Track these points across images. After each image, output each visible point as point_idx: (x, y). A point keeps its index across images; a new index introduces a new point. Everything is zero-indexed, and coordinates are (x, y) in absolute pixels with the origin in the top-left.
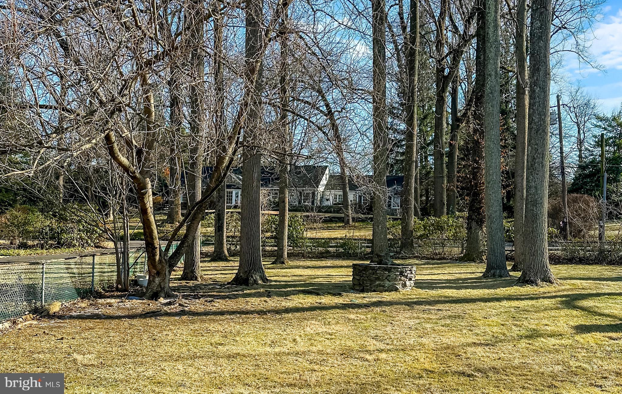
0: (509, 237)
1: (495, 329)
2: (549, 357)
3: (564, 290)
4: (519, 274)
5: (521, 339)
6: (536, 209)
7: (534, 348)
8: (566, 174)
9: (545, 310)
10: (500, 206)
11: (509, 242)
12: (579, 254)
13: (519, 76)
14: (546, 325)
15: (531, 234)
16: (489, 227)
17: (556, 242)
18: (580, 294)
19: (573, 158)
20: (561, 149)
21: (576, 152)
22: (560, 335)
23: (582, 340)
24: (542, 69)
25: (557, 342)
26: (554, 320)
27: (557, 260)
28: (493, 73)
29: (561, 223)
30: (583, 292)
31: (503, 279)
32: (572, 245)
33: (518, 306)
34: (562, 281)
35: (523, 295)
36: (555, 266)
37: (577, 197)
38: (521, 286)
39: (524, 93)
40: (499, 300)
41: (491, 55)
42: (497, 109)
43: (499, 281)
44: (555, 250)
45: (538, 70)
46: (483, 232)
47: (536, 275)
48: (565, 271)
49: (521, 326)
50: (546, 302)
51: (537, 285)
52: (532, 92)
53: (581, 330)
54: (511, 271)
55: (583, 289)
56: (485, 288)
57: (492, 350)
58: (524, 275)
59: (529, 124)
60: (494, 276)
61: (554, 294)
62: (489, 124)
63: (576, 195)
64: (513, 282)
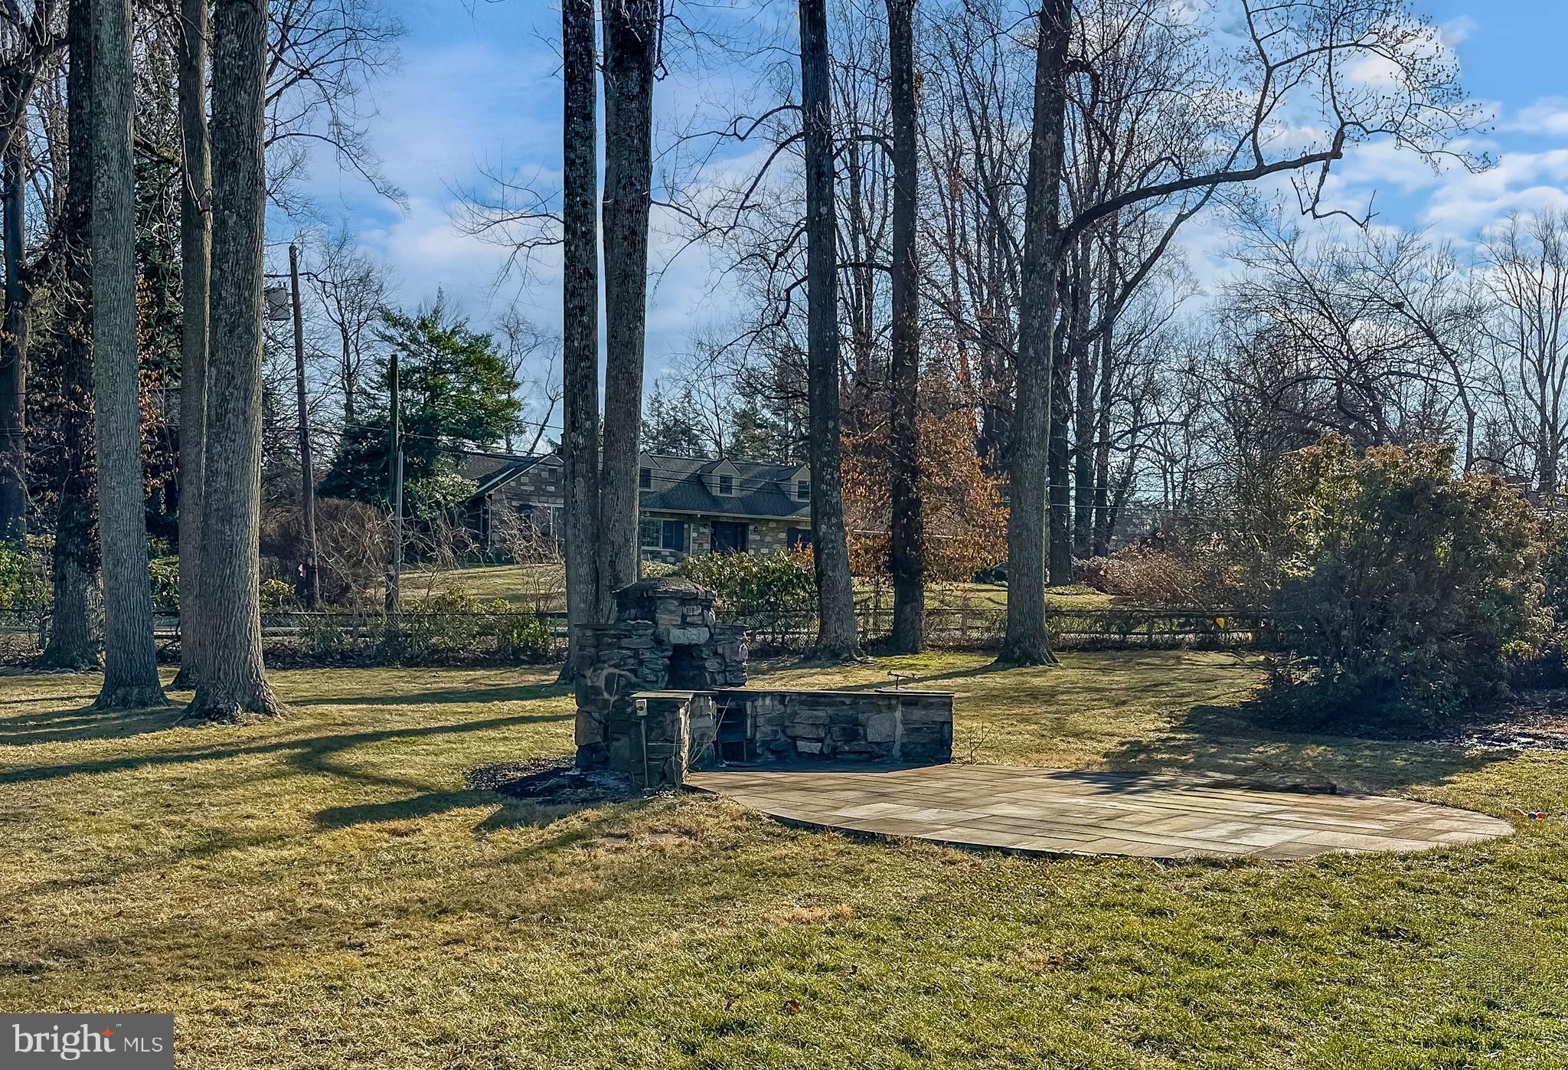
0: (169, 600)
1: (114, 840)
2: (248, 893)
3: (299, 730)
4: (189, 696)
5: (179, 857)
6: (231, 530)
7: (213, 876)
8: (314, 449)
9: (247, 781)
10: (139, 520)
11: (167, 614)
12: (340, 642)
13: (188, 176)
14: (248, 817)
15: (219, 595)
16: (112, 577)
17: (286, 614)
18: (336, 736)
19: (331, 410)
20: (300, 384)
21: (338, 397)
22: (279, 838)
23: (329, 845)
24: (245, 166)
25: (271, 854)
26: (269, 804)
27: (288, 659)
28: (114, 154)
29: (300, 568)
30: (344, 731)
31: (149, 709)
32: (324, 621)
33: (183, 776)
34: (295, 709)
35: (198, 749)
36: (283, 674)
37: (337, 506)
38: (193, 726)
39: (202, 226)
40: (131, 764)
41: (110, 102)
42: (125, 256)
43: (137, 715)
44: (285, 634)
45: (234, 166)
46: (97, 588)
47: (231, 695)
48: (307, 686)
49: (183, 827)
50: (255, 761)
51: (234, 722)
52: (220, 223)
53: (331, 822)
54: (169, 688)
55: (344, 724)
56: (97, 737)
57: (101, 895)
58: (202, 697)
59: (213, 307)
60: (124, 703)
61: (274, 741)
62: (104, 294)
63: (336, 501)
64: (173, 718)
